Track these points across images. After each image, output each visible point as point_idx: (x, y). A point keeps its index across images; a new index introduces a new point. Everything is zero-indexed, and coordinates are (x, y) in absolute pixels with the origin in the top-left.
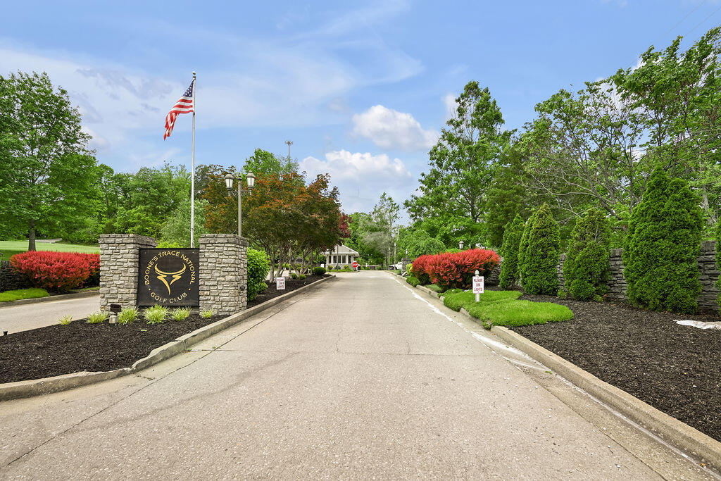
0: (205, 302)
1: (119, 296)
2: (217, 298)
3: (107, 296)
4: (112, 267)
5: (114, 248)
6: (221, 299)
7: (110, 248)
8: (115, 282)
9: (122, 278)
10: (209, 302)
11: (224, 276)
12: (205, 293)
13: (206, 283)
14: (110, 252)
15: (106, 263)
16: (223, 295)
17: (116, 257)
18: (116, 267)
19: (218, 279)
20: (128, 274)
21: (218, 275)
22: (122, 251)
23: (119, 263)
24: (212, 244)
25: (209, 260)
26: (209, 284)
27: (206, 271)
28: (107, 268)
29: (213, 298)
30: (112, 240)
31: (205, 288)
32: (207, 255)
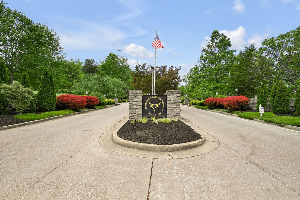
1: (136, 113)
2: (174, 114)
3: (132, 113)
4: (134, 102)
5: (135, 95)
8: (135, 108)
9: (137, 106)
10: (171, 115)
11: (176, 106)
12: (170, 112)
13: (170, 108)
14: (133, 96)
15: (131, 100)
16: (176, 113)
17: (136, 98)
18: (135, 102)
19: (174, 107)
20: (140, 105)
21: (174, 105)
22: (137, 96)
23: (136, 101)
24: (172, 94)
25: (171, 100)
26: (171, 109)
27: (170, 104)
28: (132, 103)
29: (172, 114)
30: (134, 92)
31: (169, 110)
32: (170, 98)
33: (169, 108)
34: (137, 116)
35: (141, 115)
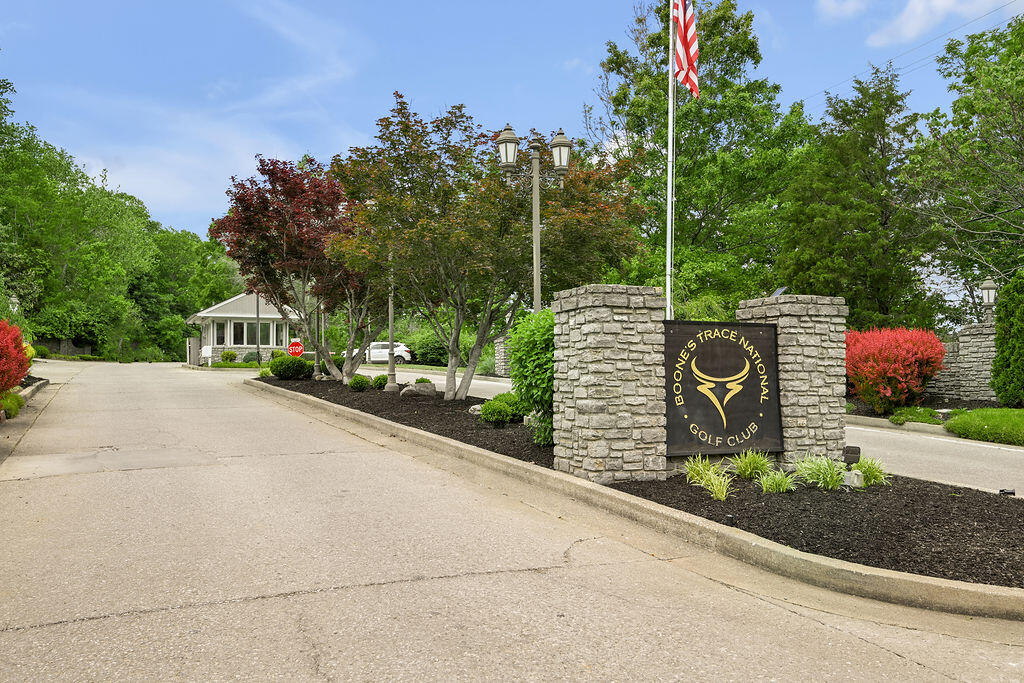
0: (799, 442)
1: (636, 434)
2: (819, 432)
3: (612, 434)
4: (620, 365)
5: (625, 318)
6: (826, 433)
7: (616, 318)
8: (629, 400)
9: (642, 391)
10: (807, 441)
11: (827, 385)
12: (801, 421)
13: (803, 401)
14: (617, 327)
15: (608, 353)
16: (829, 425)
17: (631, 339)
18: (628, 365)
19: (822, 391)
20: (655, 381)
21: (820, 382)
22: (640, 327)
23: (634, 356)
24: (811, 316)
25: (807, 351)
26: (806, 403)
27: (801, 375)
28: (609, 368)
29: (812, 432)
30: (621, 300)
31: (800, 411)
32: (802, 339)
33: (794, 400)
34: (636, 455)
35: (662, 448)
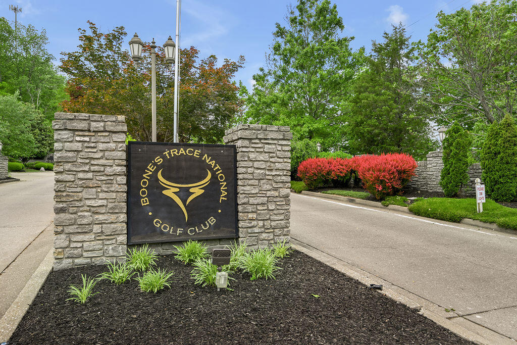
0: (250, 230)
1: (97, 228)
2: (267, 223)
3: (71, 229)
4: (81, 175)
5: (87, 139)
6: (273, 224)
7: (78, 139)
8: (88, 203)
9: (101, 195)
10: (256, 230)
11: (276, 189)
12: (250, 216)
13: (252, 201)
14: (77, 146)
15: (68, 166)
16: (276, 218)
17: (92, 155)
18: (90, 175)
19: (269, 194)
20: (115, 187)
21: (269, 187)
22: (101, 146)
23: (96, 168)
24: (260, 139)
25: (256, 164)
26: (256, 202)
27: (251, 182)
28: (70, 178)
29: (261, 223)
30: (83, 125)
31: (250, 208)
32: (252, 156)
33: (245, 200)
34: (97, 245)
35: (123, 238)
